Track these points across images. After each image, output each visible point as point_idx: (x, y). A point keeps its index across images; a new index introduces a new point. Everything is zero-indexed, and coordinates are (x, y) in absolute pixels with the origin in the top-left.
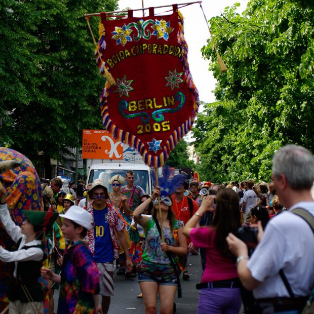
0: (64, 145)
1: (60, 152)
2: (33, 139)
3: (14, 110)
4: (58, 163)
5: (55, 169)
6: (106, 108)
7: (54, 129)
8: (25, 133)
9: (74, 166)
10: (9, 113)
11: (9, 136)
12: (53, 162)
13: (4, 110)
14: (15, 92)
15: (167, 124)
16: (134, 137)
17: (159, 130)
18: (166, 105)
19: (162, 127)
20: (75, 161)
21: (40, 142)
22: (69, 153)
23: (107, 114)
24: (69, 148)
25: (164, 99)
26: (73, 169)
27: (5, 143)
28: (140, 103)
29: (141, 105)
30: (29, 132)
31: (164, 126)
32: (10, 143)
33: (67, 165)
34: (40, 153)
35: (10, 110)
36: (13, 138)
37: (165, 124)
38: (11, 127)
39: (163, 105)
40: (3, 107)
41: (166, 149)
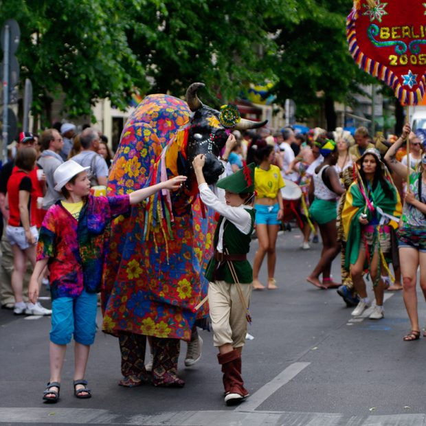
0: (354, 81)
1: (349, 92)
2: (308, 74)
3: (279, 32)
4: (345, 108)
5: (341, 117)
6: (354, 32)
7: (338, 59)
8: (297, 66)
9: (369, 112)
10: (271, 36)
11: (273, 71)
12: (339, 107)
13: (263, 33)
14: (280, 4)
15: (424, 57)
16: (385, 68)
17: (415, 63)
18: (423, 36)
19: (418, 60)
20: (371, 105)
21: (319, 79)
22: (361, 92)
23: (355, 40)
24: (361, 86)
25: (422, 28)
26: (368, 117)
27: (266, 80)
28: (395, 31)
29: (396, 33)
30: (302, 64)
31: (420, 59)
32: (274, 80)
33: (359, 111)
34: (320, 94)
35: (274, 31)
36: (279, 73)
37: (422, 57)
38: (275, 58)
39: (420, 35)
40: (263, 28)
41: (422, 85)
